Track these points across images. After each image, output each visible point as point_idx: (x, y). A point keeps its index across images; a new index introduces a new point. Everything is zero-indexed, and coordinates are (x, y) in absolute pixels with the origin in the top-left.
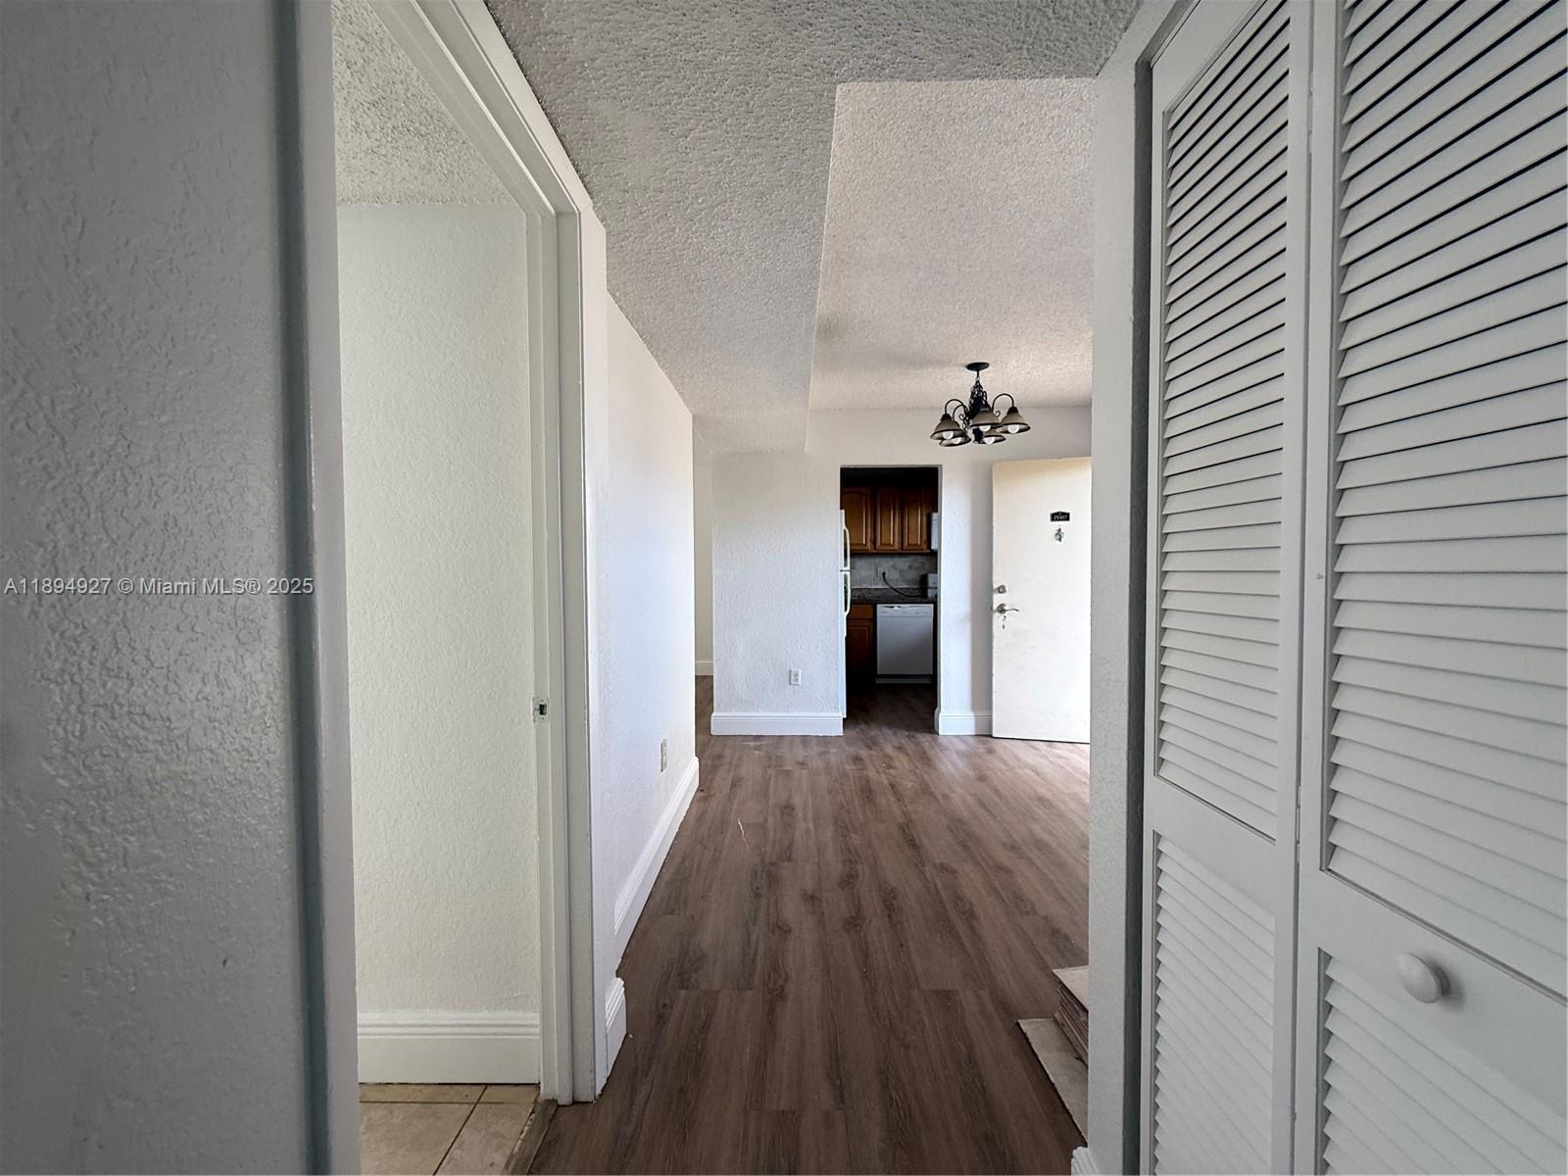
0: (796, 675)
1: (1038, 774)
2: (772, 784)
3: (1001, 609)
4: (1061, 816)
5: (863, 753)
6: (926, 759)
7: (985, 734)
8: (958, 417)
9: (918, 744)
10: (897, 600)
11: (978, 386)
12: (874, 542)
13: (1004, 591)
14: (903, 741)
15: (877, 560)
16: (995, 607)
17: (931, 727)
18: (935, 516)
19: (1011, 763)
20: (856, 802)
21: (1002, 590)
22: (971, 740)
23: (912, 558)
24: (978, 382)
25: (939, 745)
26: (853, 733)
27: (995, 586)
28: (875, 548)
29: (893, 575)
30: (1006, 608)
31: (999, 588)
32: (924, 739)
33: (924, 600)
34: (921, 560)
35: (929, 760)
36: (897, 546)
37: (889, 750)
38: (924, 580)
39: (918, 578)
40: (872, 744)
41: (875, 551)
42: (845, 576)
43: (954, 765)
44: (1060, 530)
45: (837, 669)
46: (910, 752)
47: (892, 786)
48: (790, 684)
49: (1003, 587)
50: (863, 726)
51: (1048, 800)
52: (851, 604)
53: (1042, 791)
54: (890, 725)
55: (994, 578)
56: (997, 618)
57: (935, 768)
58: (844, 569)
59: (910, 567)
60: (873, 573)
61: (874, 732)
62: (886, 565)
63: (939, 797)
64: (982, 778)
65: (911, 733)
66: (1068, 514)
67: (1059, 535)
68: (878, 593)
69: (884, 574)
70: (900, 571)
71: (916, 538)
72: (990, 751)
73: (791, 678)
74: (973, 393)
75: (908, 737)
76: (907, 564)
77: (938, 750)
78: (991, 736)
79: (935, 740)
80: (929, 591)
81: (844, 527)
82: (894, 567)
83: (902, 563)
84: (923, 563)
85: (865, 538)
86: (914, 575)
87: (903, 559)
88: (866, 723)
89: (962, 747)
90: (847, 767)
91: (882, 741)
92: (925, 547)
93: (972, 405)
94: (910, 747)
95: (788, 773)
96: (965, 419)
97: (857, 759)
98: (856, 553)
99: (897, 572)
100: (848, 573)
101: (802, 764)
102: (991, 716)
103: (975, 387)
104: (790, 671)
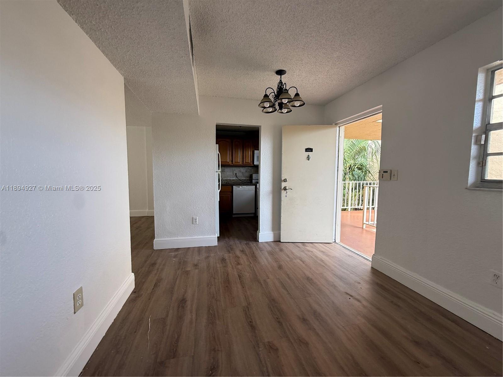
0: (196, 220)
1: (303, 262)
2: (177, 282)
3: (285, 189)
4: (320, 290)
5: (226, 256)
6: (254, 257)
7: (277, 241)
8: (271, 97)
9: (250, 248)
10: (241, 184)
11: (281, 82)
12: (232, 161)
13: (286, 181)
14: (244, 247)
15: (234, 168)
16: (282, 187)
17: (255, 238)
18: (256, 152)
19: (291, 256)
20: (221, 291)
21: (285, 180)
22: (272, 244)
23: (247, 168)
24: (281, 80)
25: (260, 248)
26: (222, 243)
27: (283, 179)
28: (233, 164)
29: (239, 174)
30: (287, 188)
31: (284, 180)
32: (253, 244)
33: (251, 184)
34: (250, 169)
35: (256, 258)
36: (241, 163)
37: (238, 253)
38: (251, 176)
39: (249, 176)
40: (230, 249)
41: (232, 165)
42: (219, 174)
43: (266, 259)
44: (309, 156)
45: (215, 216)
46: (247, 253)
47: (239, 276)
48: (193, 224)
49: (286, 179)
50: (227, 239)
51: (311, 279)
52: (221, 186)
53: (308, 274)
54: (239, 238)
55: (282, 176)
56: (283, 193)
57: (259, 263)
58: (218, 171)
59: (246, 171)
60: (231, 173)
61: (232, 242)
62: (237, 170)
63: (262, 282)
64: (280, 267)
65: (248, 242)
66: (312, 149)
67: (308, 158)
68: (233, 181)
69: (236, 174)
70: (243, 173)
71: (249, 160)
72: (281, 250)
73: (193, 221)
74: (278, 86)
75: (246, 244)
76: (245, 170)
77: (259, 251)
78: (280, 241)
79: (257, 245)
80: (253, 180)
81: (218, 152)
82: (240, 171)
83: (243, 170)
84: (251, 170)
85: (228, 160)
86: (247, 174)
87: (243, 168)
88: (229, 238)
89: (269, 249)
90: (218, 266)
91: (235, 247)
92: (252, 163)
93: (278, 92)
94: (247, 251)
95: (187, 273)
96: (274, 98)
97: (223, 260)
98: (223, 165)
99: (241, 173)
100: (220, 173)
101: (196, 266)
102: (280, 233)
103: (279, 83)
104: (193, 218)
